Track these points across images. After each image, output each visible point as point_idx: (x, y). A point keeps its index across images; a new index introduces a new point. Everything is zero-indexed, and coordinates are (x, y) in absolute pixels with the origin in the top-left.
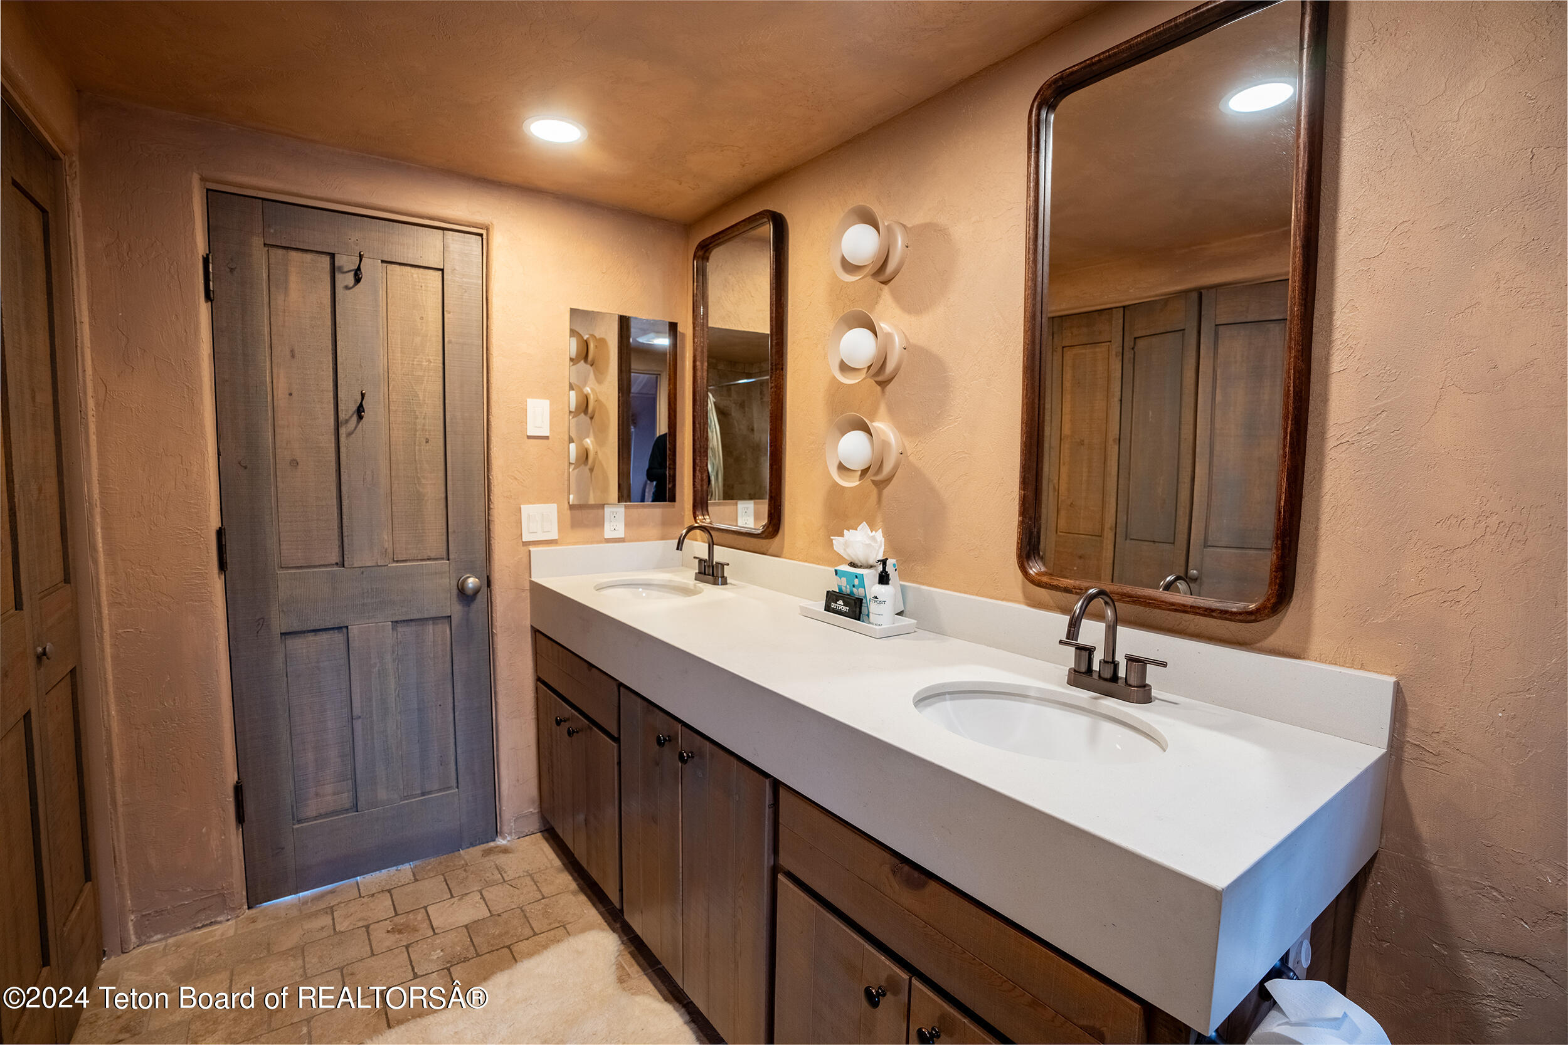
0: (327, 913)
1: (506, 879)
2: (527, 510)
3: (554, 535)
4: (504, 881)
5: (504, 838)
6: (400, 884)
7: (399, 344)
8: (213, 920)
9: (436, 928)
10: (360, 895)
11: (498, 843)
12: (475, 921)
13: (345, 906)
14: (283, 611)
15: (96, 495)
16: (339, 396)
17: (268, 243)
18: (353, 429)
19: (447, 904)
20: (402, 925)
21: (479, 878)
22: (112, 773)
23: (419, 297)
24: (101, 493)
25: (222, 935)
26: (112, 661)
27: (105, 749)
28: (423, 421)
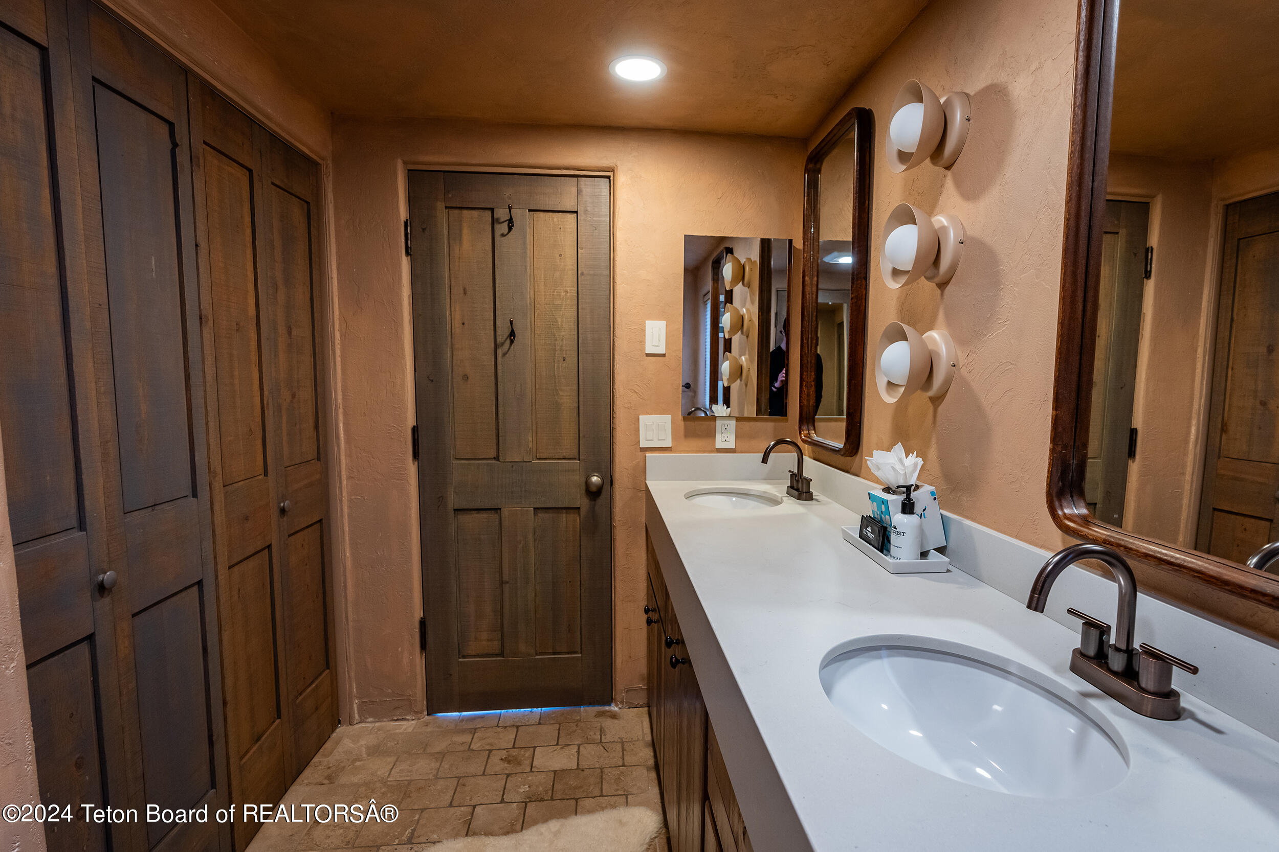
0: (471, 732)
1: (603, 740)
2: (645, 420)
3: (668, 443)
4: (601, 742)
5: (617, 705)
6: (527, 723)
7: (543, 278)
8: (404, 717)
9: (535, 767)
10: (498, 725)
11: (612, 708)
12: (564, 770)
13: (485, 730)
14: (456, 492)
15: (340, 400)
16: (497, 324)
17: (448, 206)
18: (507, 350)
19: (551, 749)
20: (513, 757)
21: (583, 735)
22: (346, 597)
23: (559, 237)
24: (343, 398)
25: (405, 730)
26: (348, 518)
27: (342, 579)
28: (561, 343)
